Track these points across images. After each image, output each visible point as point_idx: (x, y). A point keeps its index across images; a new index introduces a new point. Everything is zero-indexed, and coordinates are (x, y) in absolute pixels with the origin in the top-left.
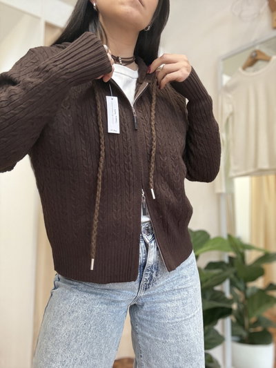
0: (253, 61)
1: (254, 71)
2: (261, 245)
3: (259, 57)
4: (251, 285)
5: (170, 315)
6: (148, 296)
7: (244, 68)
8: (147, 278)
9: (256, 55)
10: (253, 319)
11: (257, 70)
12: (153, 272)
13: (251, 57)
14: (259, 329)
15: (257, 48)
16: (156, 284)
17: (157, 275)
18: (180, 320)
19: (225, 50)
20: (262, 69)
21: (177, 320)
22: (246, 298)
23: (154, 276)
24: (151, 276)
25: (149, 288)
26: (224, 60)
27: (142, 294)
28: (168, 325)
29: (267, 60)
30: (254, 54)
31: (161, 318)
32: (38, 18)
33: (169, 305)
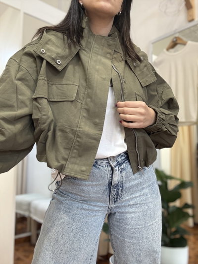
0: (174, 44)
1: (175, 52)
2: (178, 176)
3: (178, 42)
4: (172, 204)
5: (134, 223)
6: (118, 207)
7: (168, 50)
8: (114, 193)
9: (176, 40)
10: (173, 229)
11: (177, 51)
12: (119, 189)
13: (173, 42)
14: (178, 236)
15: (177, 35)
16: (122, 198)
17: (122, 192)
18: (141, 226)
19: (154, 37)
20: (180, 50)
21: (138, 227)
22: (169, 214)
23: (120, 192)
24: (118, 192)
25: (117, 201)
26: (153, 43)
27: (113, 205)
28: (132, 230)
29: (184, 44)
30: (175, 40)
31: (127, 224)
32: (19, 10)
33: (133, 215)
